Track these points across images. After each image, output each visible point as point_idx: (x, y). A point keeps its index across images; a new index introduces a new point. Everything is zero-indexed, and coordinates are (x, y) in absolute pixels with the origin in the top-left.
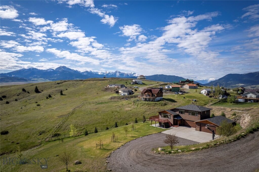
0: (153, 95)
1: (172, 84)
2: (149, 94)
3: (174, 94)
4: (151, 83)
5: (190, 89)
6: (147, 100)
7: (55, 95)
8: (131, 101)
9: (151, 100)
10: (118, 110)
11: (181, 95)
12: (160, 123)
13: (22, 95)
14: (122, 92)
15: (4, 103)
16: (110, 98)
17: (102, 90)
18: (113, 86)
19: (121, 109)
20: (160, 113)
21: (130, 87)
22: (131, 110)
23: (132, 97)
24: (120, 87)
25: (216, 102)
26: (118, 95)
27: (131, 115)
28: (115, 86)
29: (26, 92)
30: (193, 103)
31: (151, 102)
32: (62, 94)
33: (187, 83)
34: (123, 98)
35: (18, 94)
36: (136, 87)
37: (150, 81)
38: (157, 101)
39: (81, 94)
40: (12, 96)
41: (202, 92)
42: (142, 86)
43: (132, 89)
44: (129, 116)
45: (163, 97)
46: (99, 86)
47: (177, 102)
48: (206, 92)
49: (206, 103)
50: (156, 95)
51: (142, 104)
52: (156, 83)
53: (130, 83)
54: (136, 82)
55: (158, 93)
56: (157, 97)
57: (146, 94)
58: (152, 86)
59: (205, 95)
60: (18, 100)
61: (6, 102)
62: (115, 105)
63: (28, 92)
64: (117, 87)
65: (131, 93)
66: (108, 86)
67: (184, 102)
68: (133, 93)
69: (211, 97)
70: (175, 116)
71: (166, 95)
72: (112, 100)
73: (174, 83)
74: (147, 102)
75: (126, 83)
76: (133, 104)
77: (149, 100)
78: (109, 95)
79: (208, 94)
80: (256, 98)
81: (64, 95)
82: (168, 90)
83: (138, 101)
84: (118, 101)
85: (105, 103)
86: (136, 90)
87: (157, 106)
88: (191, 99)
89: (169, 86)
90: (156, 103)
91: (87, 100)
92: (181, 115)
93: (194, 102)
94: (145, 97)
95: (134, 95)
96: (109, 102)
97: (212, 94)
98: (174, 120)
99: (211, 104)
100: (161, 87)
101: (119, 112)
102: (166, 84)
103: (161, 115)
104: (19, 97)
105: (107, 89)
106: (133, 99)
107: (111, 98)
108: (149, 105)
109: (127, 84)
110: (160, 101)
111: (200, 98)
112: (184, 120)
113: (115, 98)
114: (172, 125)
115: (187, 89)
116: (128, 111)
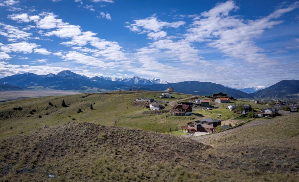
0: (183, 110)
1: (203, 97)
2: (180, 109)
3: (203, 109)
4: (181, 96)
5: (221, 103)
6: (178, 114)
7: (85, 109)
8: (164, 115)
9: (182, 114)
10: (154, 123)
11: (209, 111)
12: (188, 130)
13: (50, 109)
14: (153, 107)
15: (37, 117)
16: (142, 113)
17: (131, 105)
18: (142, 100)
19: (156, 122)
20: (188, 124)
21: (160, 101)
22: (164, 123)
23: (164, 112)
24: (149, 101)
25: (238, 117)
26: (149, 110)
27: (166, 127)
28: (145, 101)
29: (53, 106)
30: (217, 117)
31: (181, 117)
32: (92, 108)
33: (220, 96)
34: (155, 113)
35: (46, 108)
36: (166, 102)
37: (180, 94)
38: (187, 116)
39: (111, 108)
40: (41, 110)
41: (228, 107)
42: (172, 100)
43: (162, 103)
44: (164, 127)
45: (193, 112)
46: (127, 100)
47: (204, 116)
48: (232, 108)
49: (229, 118)
50: (186, 111)
51: (173, 118)
52: (186, 96)
53: (159, 97)
54: (165, 96)
55: (188, 108)
56: (186, 112)
57: (177, 109)
58: (182, 101)
59: (231, 110)
60: (49, 114)
61: (39, 116)
62: (150, 119)
63: (56, 106)
64: (146, 101)
65: (162, 108)
66: (136, 100)
67: (210, 116)
68: (164, 108)
69: (235, 112)
70: (198, 126)
71: (195, 111)
72: (145, 114)
73: (206, 96)
74: (178, 117)
75: (155, 96)
76: (166, 118)
77: (180, 115)
78: (140, 109)
79: (233, 110)
80: (272, 113)
81: (94, 109)
82: (198, 105)
83: (170, 115)
84: (152, 116)
85: (139, 117)
86: (166, 105)
87: (187, 120)
88: (216, 114)
89: (199, 101)
90: (186, 118)
91: (120, 115)
92: (202, 125)
93: (219, 116)
94: (176, 112)
95: (165, 109)
96: (143, 116)
97: (236, 110)
98: (197, 128)
99: (233, 118)
100: (191, 101)
101: (155, 125)
102: (197, 98)
103: (189, 125)
104: (48, 111)
105: (136, 104)
106: (165, 114)
107: (144, 113)
108: (180, 119)
109: (155, 98)
110: (189, 116)
111: (225, 114)
112: (204, 128)
113: (147, 112)
114: (196, 131)
115: (218, 103)
116: (163, 124)
